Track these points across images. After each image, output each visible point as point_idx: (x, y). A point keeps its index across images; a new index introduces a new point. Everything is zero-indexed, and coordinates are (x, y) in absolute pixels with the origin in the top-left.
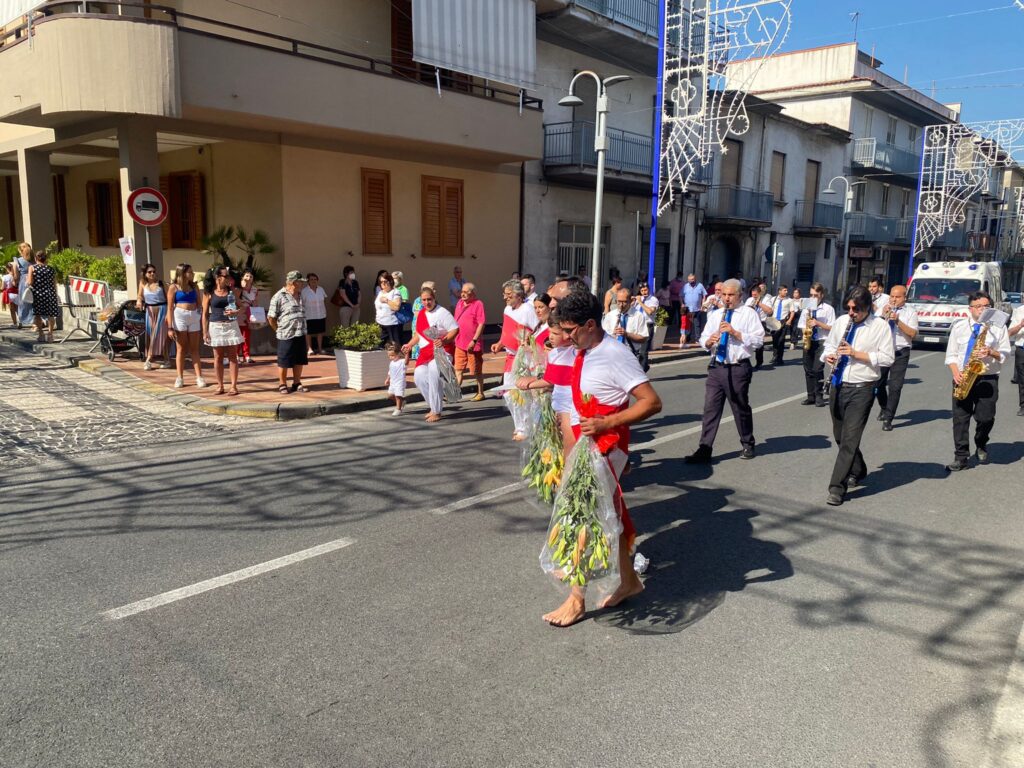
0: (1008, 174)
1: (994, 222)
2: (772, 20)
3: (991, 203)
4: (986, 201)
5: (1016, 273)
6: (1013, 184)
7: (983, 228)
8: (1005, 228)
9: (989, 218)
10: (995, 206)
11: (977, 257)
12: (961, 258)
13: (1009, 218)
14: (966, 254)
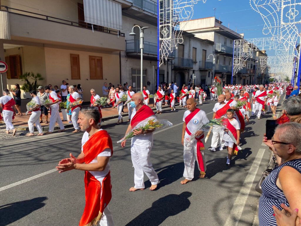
0: (257, 53)
1: (254, 66)
2: (188, 11)
4: (252, 60)
5: (261, 80)
6: (259, 56)
7: (251, 68)
8: (257, 68)
9: (253, 65)
10: (254, 62)
11: (250, 76)
12: (246, 76)
13: (258, 65)
14: (247, 75)
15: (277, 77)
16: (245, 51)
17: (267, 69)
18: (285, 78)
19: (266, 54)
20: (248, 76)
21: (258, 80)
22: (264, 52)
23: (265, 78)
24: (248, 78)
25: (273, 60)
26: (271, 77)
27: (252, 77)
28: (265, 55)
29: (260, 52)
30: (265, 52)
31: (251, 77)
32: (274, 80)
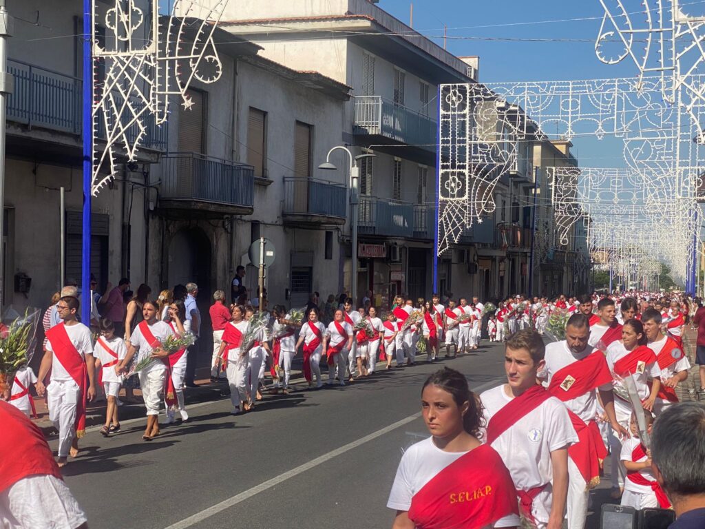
0: (537, 149)
1: (527, 210)
3: (521, 186)
4: (516, 184)
5: (556, 277)
6: (544, 163)
7: (515, 219)
8: (539, 220)
9: (521, 206)
10: (527, 191)
11: (511, 257)
12: (493, 259)
13: (543, 205)
14: (498, 253)
15: (622, 267)
16: (485, 135)
17: (580, 227)
18: (657, 269)
19: (570, 156)
20: (502, 260)
21: (544, 277)
22: (562, 149)
23: (574, 270)
24: (504, 267)
25: (606, 184)
26: (596, 267)
27: (519, 261)
28: (570, 161)
29: (548, 147)
30: (567, 150)
31: (513, 261)
32: (612, 278)
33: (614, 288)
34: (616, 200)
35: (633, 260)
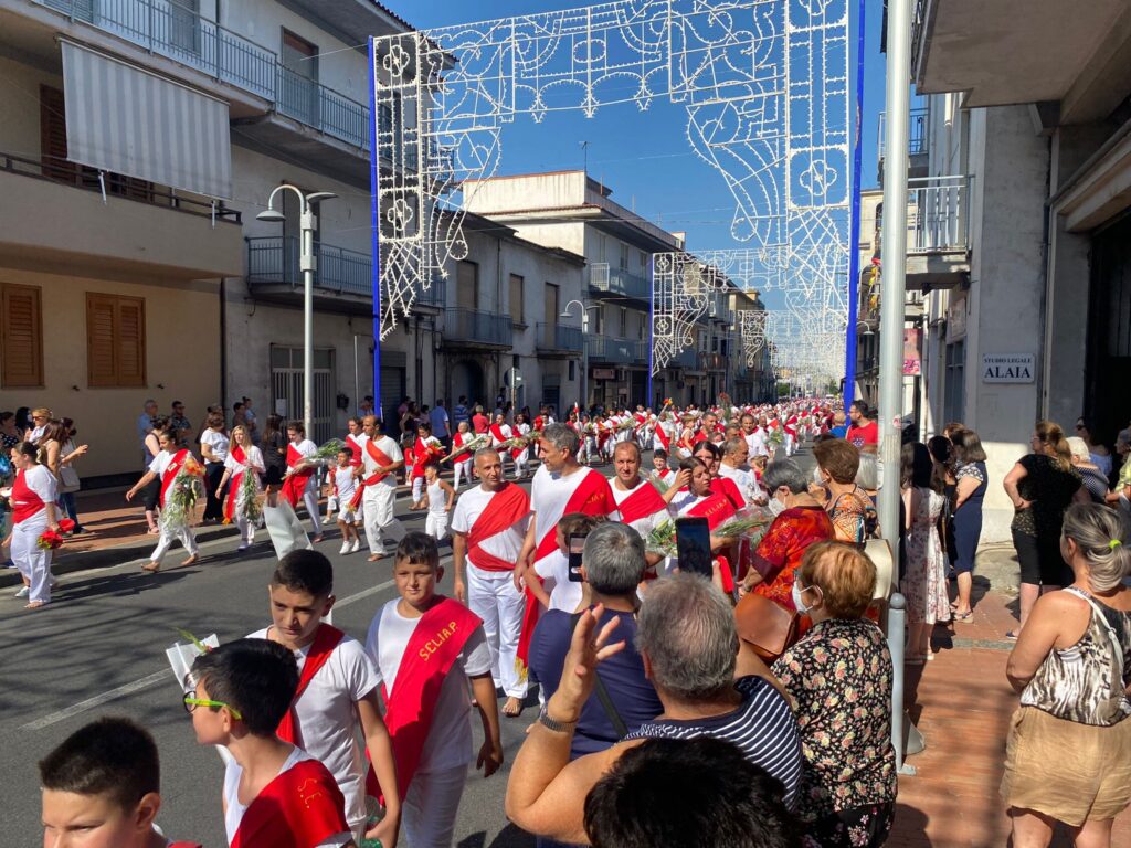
0: (733, 298)
1: (724, 342)
2: (483, 147)
3: (719, 325)
4: (715, 323)
5: (747, 389)
6: (737, 308)
7: (715, 348)
8: (733, 348)
9: (719, 340)
10: (724, 328)
11: (712, 376)
12: (697, 378)
13: (736, 339)
14: (701, 374)
15: (801, 381)
16: (689, 290)
17: (765, 351)
18: (826, 381)
19: (759, 302)
20: (704, 378)
21: (738, 389)
22: (752, 297)
23: (761, 383)
24: (706, 384)
25: (781, 322)
26: (780, 381)
27: (718, 379)
28: (759, 306)
29: (741, 296)
30: (757, 298)
31: (714, 379)
32: (791, 388)
33: (793, 395)
34: (788, 334)
35: (808, 376)
